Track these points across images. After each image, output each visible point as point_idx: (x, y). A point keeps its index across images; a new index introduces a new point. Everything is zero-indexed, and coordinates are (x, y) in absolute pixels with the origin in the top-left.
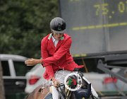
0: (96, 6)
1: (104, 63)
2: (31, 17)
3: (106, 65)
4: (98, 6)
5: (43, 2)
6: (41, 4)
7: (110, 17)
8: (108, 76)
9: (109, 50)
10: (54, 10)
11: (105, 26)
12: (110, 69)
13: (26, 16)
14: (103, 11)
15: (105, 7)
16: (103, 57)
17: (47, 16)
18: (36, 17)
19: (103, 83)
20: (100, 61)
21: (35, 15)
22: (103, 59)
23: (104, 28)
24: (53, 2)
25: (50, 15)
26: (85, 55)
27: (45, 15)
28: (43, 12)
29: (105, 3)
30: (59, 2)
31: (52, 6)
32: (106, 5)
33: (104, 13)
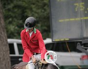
0: (75, 4)
1: (82, 45)
2: (30, 12)
3: (83, 46)
4: (77, 4)
5: (38, 2)
6: (37, 3)
7: (86, 12)
8: (84, 54)
9: (85, 36)
10: (46, 7)
11: (82, 18)
12: (86, 49)
13: (26, 12)
14: (81, 8)
15: (82, 5)
16: (81, 40)
17: (41, 12)
18: (33, 13)
19: (81, 59)
20: (79, 43)
21: (33, 11)
22: (81, 42)
23: (81, 20)
24: (45, 1)
25: (43, 11)
26: (68, 39)
27: (39, 11)
28: (38, 9)
29: (82, 2)
30: (49, 1)
31: (45, 5)
32: (83, 3)
33: (82, 10)
